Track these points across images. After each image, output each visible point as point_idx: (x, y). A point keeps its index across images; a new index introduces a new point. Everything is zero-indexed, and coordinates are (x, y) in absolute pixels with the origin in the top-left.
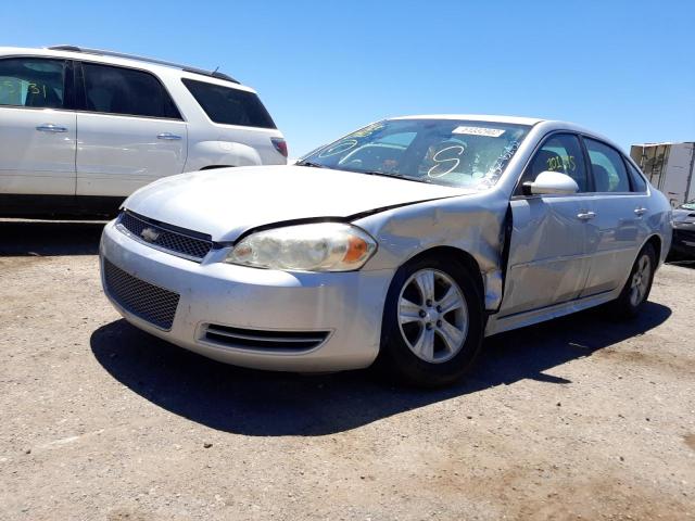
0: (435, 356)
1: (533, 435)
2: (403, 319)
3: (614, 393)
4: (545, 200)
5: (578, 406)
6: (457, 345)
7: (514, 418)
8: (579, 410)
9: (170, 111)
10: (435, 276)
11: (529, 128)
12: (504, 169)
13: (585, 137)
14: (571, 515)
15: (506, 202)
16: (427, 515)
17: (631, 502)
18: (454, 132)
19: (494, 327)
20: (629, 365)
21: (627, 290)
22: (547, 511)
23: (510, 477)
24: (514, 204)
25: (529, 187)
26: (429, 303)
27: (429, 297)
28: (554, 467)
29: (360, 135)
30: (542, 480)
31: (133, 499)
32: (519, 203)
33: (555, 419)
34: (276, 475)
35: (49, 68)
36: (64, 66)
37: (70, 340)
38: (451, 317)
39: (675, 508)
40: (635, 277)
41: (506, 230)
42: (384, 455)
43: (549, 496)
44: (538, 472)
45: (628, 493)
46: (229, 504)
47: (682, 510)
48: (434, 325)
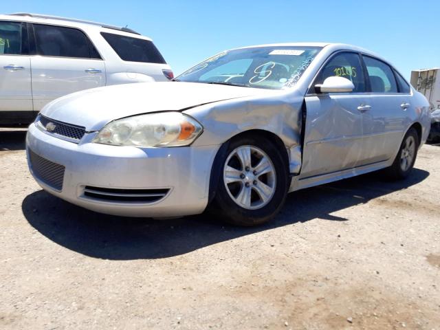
0: (251, 205)
1: (316, 257)
2: (228, 180)
3: (381, 228)
4: (332, 97)
5: (353, 237)
6: (267, 196)
7: (304, 246)
8: (353, 240)
9: (93, 53)
10: (251, 151)
11: (320, 48)
12: (300, 76)
13: (363, 55)
14: (332, 313)
15: (302, 98)
16: (224, 314)
17: (379, 303)
18: (270, 54)
19: (296, 185)
20: (394, 210)
21: (398, 160)
22: (314, 310)
23: (291, 287)
24: (308, 99)
25: (319, 88)
26: (247, 169)
27: (247, 165)
28: (326, 279)
29: (211, 60)
30: (315, 288)
31: (12, 306)
32: (312, 99)
33: (334, 245)
34: (122, 288)
35: (11, 28)
36: (21, 26)
37: (11, 201)
38: (264, 179)
39: (411, 307)
40: (403, 151)
41: (303, 118)
42: (204, 272)
43: (318, 300)
44: (313, 283)
45: (378, 297)
46: (81, 308)
47: (416, 308)
48: (251, 184)
